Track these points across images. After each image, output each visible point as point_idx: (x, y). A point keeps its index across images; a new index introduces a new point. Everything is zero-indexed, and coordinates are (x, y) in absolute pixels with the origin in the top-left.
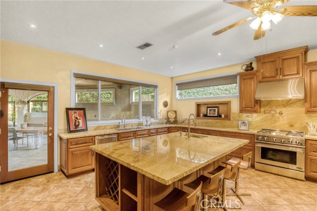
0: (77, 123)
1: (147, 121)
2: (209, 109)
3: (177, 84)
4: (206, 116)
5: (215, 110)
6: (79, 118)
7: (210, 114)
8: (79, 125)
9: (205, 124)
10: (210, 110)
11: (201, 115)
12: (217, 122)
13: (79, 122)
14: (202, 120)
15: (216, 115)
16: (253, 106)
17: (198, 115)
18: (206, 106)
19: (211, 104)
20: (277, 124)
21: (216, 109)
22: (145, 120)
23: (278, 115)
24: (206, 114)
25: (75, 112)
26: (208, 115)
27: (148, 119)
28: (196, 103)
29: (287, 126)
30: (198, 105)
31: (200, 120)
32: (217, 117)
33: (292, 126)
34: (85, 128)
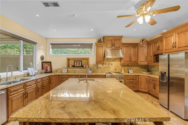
0: (47, 69)
2: (75, 62)
3: (51, 44)
5: (79, 63)
6: (48, 66)
7: (76, 65)
9: (73, 72)
10: (77, 63)
11: (71, 66)
12: (81, 70)
13: (48, 68)
14: (71, 69)
15: (80, 66)
16: (103, 61)
17: (68, 66)
18: (74, 60)
19: (77, 59)
20: (110, 69)
21: (80, 62)
23: (110, 65)
24: (74, 65)
25: (46, 64)
26: (75, 66)
28: (67, 58)
29: (114, 70)
30: (68, 59)
31: (70, 69)
32: (81, 67)
33: (116, 70)
34: (50, 71)
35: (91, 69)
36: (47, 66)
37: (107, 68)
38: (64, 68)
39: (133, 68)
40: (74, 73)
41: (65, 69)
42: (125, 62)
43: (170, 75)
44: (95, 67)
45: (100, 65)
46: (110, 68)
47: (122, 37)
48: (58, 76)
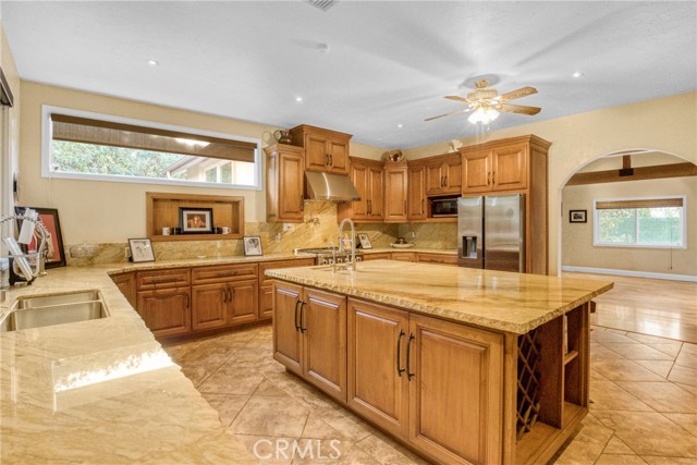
2: (185, 213)
3: (56, 117)
4: (178, 232)
5: (203, 218)
7: (189, 226)
9: (180, 255)
10: (191, 217)
11: (166, 231)
13: (46, 245)
14: (170, 243)
15: (208, 228)
16: (297, 209)
17: (155, 231)
20: (311, 240)
21: (207, 214)
24: (178, 226)
26: (186, 229)
28: (147, 193)
29: (321, 241)
30: (155, 200)
31: (163, 244)
32: (212, 232)
33: (326, 241)
34: (58, 259)
35: (253, 240)
37: (302, 237)
38: (137, 240)
39: (369, 232)
40: (181, 259)
41: (141, 245)
42: (358, 217)
43: (487, 248)
44: (263, 234)
45: (290, 225)
46: (309, 236)
47: (350, 136)
48: (136, 277)
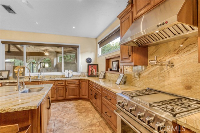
0: (92, 72)
1: (69, 74)
3: (98, 43)
6: (94, 69)
8: (93, 73)
13: (93, 72)
22: (68, 73)
25: (92, 66)
27: (70, 72)
28: (105, 58)
36: (92, 69)
38: (103, 72)
48: (88, 81)
